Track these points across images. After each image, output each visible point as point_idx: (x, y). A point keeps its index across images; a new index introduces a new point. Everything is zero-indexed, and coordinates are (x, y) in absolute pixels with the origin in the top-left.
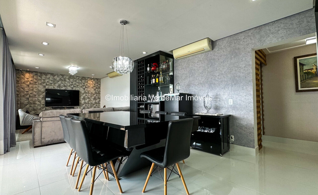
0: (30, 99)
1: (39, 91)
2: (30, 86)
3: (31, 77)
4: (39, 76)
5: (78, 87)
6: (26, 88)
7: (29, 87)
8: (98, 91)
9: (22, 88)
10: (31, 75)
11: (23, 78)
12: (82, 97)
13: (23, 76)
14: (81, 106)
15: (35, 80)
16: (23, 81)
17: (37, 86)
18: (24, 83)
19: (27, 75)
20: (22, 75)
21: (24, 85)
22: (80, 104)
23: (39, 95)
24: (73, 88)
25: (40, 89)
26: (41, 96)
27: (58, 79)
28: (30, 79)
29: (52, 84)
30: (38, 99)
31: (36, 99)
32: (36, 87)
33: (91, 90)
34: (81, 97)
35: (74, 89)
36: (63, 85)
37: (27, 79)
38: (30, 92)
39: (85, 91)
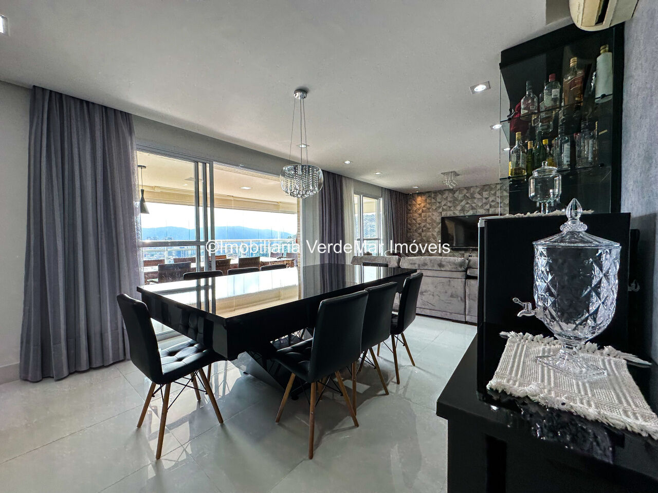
0: (423, 234)
1: (435, 222)
2: (423, 214)
3: (423, 201)
4: (433, 198)
6: (418, 219)
7: (421, 216)
9: (414, 219)
10: (424, 198)
11: (414, 205)
13: (414, 202)
15: (428, 206)
16: (415, 209)
17: (430, 214)
18: (416, 212)
19: (419, 200)
20: (414, 200)
21: (416, 214)
23: (434, 228)
24: (488, 210)
25: (434, 218)
26: (437, 230)
27: (460, 196)
28: (423, 205)
29: (452, 208)
30: (432, 234)
31: (431, 233)
32: (429, 216)
36: (469, 208)
37: (419, 205)
38: (423, 224)
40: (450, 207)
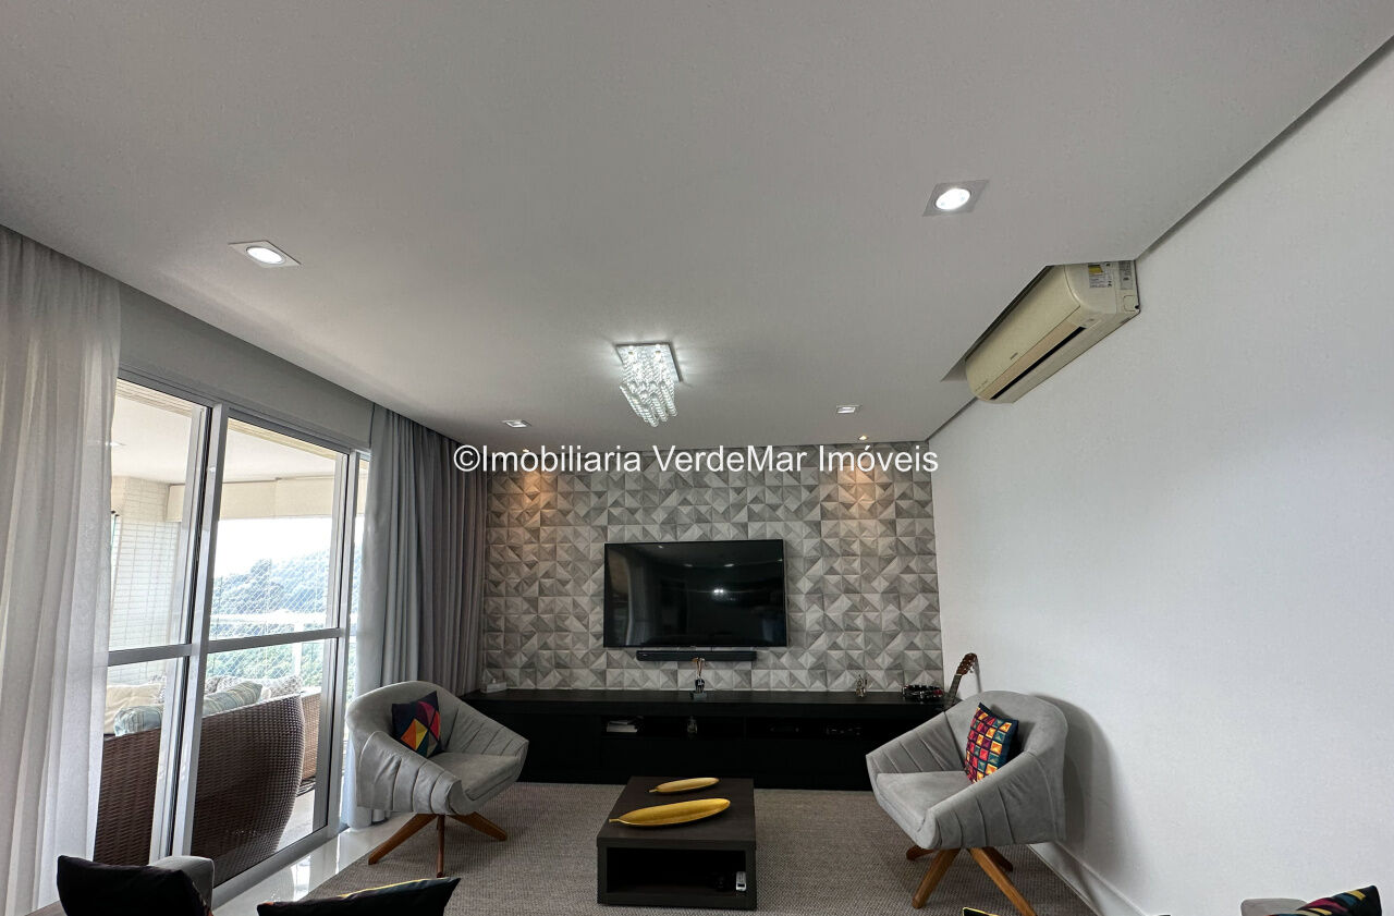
0: (544, 602)
1: (582, 558)
2: (545, 532)
3: (545, 487)
4: (580, 477)
5: (779, 520)
6: (528, 548)
7: (538, 538)
8: (918, 529)
9: (513, 548)
10: (549, 476)
11: (514, 496)
12: (805, 585)
13: (515, 488)
14: (800, 645)
15: (562, 504)
16: (516, 511)
17: (568, 531)
18: (519, 521)
19: (532, 480)
20: (515, 480)
21: (520, 531)
22: (791, 635)
23: (579, 583)
24: (745, 526)
25: (581, 546)
26: (589, 587)
27: (665, 480)
28: (543, 498)
29: (639, 516)
30: (575, 604)
32: (566, 539)
33: (863, 529)
34: (801, 587)
35: (754, 532)
36: (688, 515)
37: (532, 497)
38: (543, 567)
39: (822, 541)
40: (633, 511)
